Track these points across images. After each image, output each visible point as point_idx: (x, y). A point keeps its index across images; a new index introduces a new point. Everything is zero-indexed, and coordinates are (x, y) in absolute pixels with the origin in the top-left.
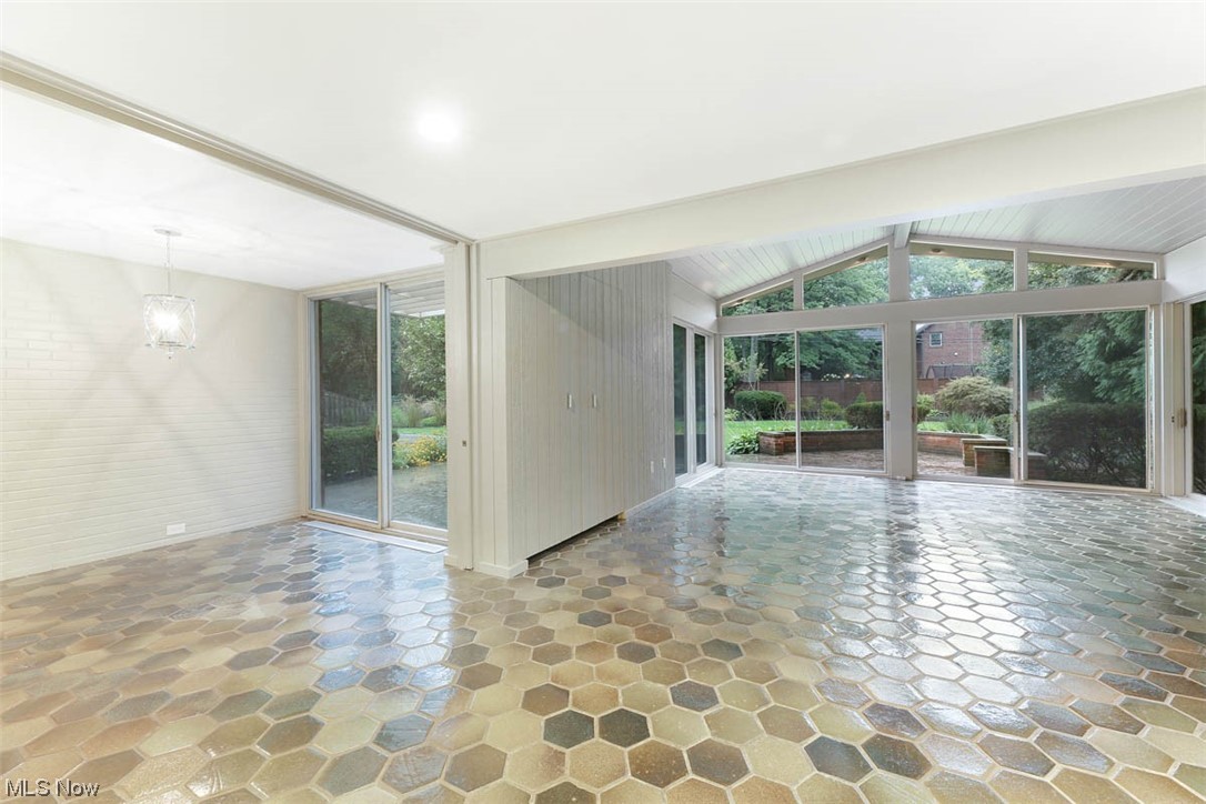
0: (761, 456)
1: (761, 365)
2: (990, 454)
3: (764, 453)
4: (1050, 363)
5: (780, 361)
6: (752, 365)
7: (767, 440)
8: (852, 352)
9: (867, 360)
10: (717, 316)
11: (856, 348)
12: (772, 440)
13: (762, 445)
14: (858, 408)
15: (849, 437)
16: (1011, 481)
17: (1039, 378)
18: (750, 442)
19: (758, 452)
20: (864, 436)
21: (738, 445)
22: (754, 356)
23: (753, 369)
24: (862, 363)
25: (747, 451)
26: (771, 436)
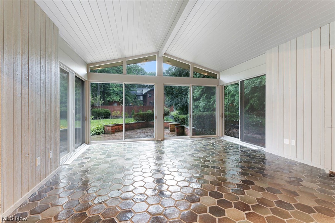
0: (106, 135)
1: (102, 100)
2: (179, 128)
3: (106, 133)
4: (180, 102)
5: (108, 99)
6: (98, 100)
7: (108, 128)
8: (130, 97)
9: (134, 100)
10: (87, 72)
11: (131, 96)
12: (110, 128)
13: (106, 130)
14: (138, 114)
15: (136, 125)
16: (189, 137)
17: (178, 106)
18: (100, 129)
19: (104, 133)
20: (141, 124)
21: (95, 131)
22: (99, 96)
23: (99, 101)
24: (132, 101)
25: (99, 134)
26: (110, 126)
